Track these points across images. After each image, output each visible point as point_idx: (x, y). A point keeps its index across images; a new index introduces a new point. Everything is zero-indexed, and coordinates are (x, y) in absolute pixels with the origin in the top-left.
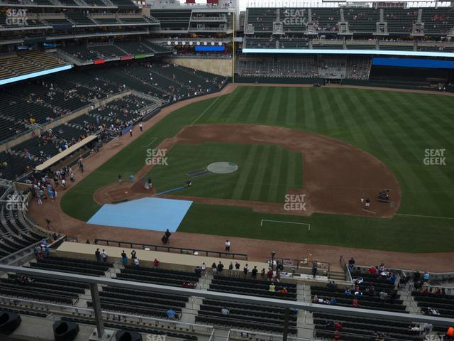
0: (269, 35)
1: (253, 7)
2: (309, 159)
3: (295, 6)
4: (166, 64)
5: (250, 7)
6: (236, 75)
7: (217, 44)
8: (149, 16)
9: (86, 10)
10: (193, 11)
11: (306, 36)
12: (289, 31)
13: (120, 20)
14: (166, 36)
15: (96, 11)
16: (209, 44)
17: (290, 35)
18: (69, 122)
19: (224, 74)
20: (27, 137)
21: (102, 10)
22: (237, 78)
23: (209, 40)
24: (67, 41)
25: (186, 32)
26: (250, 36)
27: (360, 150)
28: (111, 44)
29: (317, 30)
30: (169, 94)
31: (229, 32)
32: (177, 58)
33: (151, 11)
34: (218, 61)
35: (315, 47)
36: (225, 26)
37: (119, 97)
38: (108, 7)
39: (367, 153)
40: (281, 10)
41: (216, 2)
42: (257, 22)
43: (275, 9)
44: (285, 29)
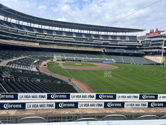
6: (163, 63)
8: (140, 43)
10: (152, 40)
13: (127, 43)
14: (144, 49)
16: (154, 51)
19: (158, 62)
25: (148, 47)
28: (123, 49)
37: (107, 59)
38: (126, 40)
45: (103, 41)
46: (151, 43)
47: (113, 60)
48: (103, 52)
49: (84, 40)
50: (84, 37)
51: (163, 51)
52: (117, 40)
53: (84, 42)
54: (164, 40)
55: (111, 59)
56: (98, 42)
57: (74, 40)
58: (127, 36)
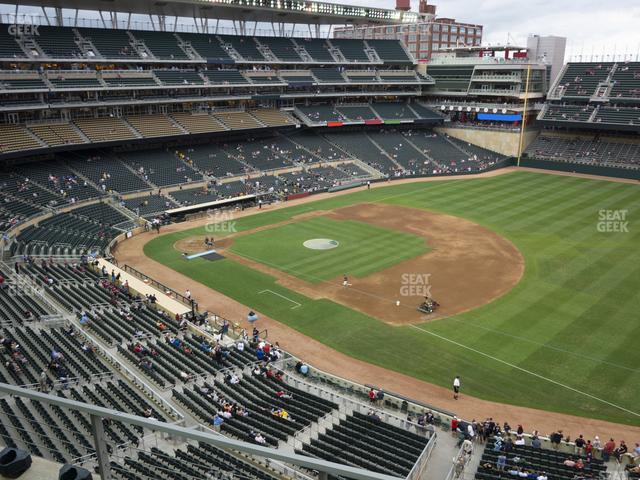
0: (585, 102)
1: (578, 61)
3: (622, 61)
4: (433, 133)
5: (573, 61)
6: (524, 155)
7: (500, 111)
8: (424, 74)
9: (341, 66)
10: (476, 68)
12: (619, 97)
13: (380, 78)
14: (442, 98)
15: (359, 67)
16: (490, 111)
17: (620, 104)
18: (246, 181)
21: (367, 66)
23: (491, 106)
24: (310, 99)
25: (465, 94)
26: (553, 102)
28: (365, 105)
30: (400, 167)
31: (524, 96)
33: (428, 67)
34: (501, 134)
36: (519, 88)
37: (334, 164)
38: (372, 63)
39: (523, 267)
40: (621, 65)
41: (524, 55)
42: (573, 83)
43: (611, 64)
44: (613, 94)
45: (283, 73)
46: (475, 79)
47: (353, 162)
48: (298, 126)
49: (201, 75)
50: (195, 58)
51: (524, 109)
52: (337, 63)
53: (207, 84)
54: (529, 68)
55: (347, 162)
56: (264, 79)
57: (157, 80)
58: (365, 42)
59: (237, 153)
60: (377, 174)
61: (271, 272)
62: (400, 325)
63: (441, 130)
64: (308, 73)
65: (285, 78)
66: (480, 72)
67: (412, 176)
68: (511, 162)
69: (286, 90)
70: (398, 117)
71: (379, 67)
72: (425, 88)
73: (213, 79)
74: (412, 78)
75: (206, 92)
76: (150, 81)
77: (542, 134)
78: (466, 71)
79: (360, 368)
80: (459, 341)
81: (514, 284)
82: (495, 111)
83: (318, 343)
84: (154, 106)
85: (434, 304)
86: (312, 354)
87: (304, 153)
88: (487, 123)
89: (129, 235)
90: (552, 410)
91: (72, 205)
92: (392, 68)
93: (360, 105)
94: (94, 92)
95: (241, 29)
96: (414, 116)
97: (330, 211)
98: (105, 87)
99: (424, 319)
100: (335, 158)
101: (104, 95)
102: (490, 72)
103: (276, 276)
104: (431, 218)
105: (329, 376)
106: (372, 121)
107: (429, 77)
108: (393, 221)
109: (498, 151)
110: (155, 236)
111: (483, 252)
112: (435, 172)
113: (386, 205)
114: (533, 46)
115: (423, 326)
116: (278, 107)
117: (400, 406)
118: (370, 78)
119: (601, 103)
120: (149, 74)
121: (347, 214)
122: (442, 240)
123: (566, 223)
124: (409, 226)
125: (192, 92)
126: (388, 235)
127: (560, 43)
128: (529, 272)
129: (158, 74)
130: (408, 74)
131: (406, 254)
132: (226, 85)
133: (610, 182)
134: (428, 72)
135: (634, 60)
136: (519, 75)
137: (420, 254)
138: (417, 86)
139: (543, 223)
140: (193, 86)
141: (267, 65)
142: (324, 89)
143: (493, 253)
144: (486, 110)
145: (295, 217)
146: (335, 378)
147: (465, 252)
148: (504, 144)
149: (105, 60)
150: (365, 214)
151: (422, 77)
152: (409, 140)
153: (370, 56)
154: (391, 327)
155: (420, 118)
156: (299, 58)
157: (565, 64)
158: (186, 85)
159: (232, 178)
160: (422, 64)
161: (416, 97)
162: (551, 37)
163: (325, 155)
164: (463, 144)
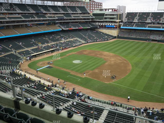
0: (132, 22)
1: (129, 12)
2: (107, 63)
4: (95, 30)
5: (128, 12)
6: (118, 36)
7: (112, 25)
8: (92, 15)
9: (71, 13)
10: (105, 14)
11: (146, 23)
12: (140, 21)
13: (81, 16)
14: (97, 22)
15: (75, 14)
17: (140, 23)
18: (50, 45)
20: (37, 47)
22: (118, 37)
23: (109, 23)
24: (63, 22)
25: (103, 20)
26: (125, 22)
27: (130, 63)
28: (77, 24)
29: (151, 21)
30: (89, 40)
31: (117, 21)
32: (99, 29)
33: (93, 14)
34: (112, 30)
35: (149, 27)
36: (116, 19)
38: (78, 12)
39: (131, 65)
40: (140, 13)
41: (116, 10)
42: (129, 18)
43: (137, 13)
44: (139, 20)
45: (56, 15)
46: (105, 17)
47: (77, 39)
50: (32, 11)
51: (118, 24)
52: (70, 12)
53: (36, 19)
54: (119, 14)
55: (75, 39)
56: (51, 17)
57: (22, 17)
58: (76, 7)
59: (46, 38)
60: (84, 42)
61: (68, 71)
62: (108, 83)
63: (96, 30)
64: (62, 15)
65: (57, 17)
66: (106, 15)
67: (92, 42)
68: (115, 37)
69: (57, 20)
70: (86, 27)
71: (80, 14)
72: (92, 19)
73: (38, 17)
74: (89, 16)
75: (36, 21)
76: (20, 18)
77: (122, 30)
78: (103, 15)
79: (104, 96)
80: (125, 86)
81: (131, 69)
82: (111, 25)
83: (90, 90)
84: (22, 25)
85: (115, 76)
86: (90, 93)
87: (64, 37)
88: (108, 28)
89: (22, 62)
90: (156, 102)
91: (3, 54)
92: (83, 14)
93: (76, 24)
94: (4, 21)
95: (43, 3)
96: (90, 26)
97: (75, 53)
98: (8, 20)
99: (114, 80)
100: (72, 38)
101: (7, 22)
102: (109, 15)
103: (70, 72)
104: (102, 53)
105: (98, 99)
106: (80, 28)
107: (93, 16)
108: (93, 54)
109: (111, 35)
110: (30, 62)
111: (119, 61)
112: (98, 41)
113: (89, 50)
114: (118, 8)
115: (114, 82)
116: (55, 25)
117: (120, 105)
118: (79, 17)
119: (136, 22)
120: (20, 16)
121: (81, 53)
122: (108, 59)
123: (135, 53)
124: (98, 55)
125: (32, 21)
126: (93, 58)
127: (125, 7)
128: (133, 66)
129: (22, 16)
130: (87, 15)
131: (101, 63)
132: (42, 19)
133: (135, 41)
134: (93, 15)
135: (142, 12)
136: (116, 16)
137: (104, 63)
138: (91, 18)
139: (130, 53)
140: (33, 19)
141: (51, 13)
142: (67, 19)
143: (122, 62)
144: (108, 25)
145: (67, 55)
146: (100, 100)
147: (115, 62)
148: (113, 33)
149: (7, 12)
150: (85, 53)
151: (91, 16)
152: (89, 33)
153: (78, 11)
154: (107, 84)
155: (92, 27)
156: (59, 11)
157: (126, 13)
158: (30, 19)
159: (46, 45)
160: (91, 13)
161: (90, 21)
162: (122, 6)
163: (69, 37)
164: (103, 33)
